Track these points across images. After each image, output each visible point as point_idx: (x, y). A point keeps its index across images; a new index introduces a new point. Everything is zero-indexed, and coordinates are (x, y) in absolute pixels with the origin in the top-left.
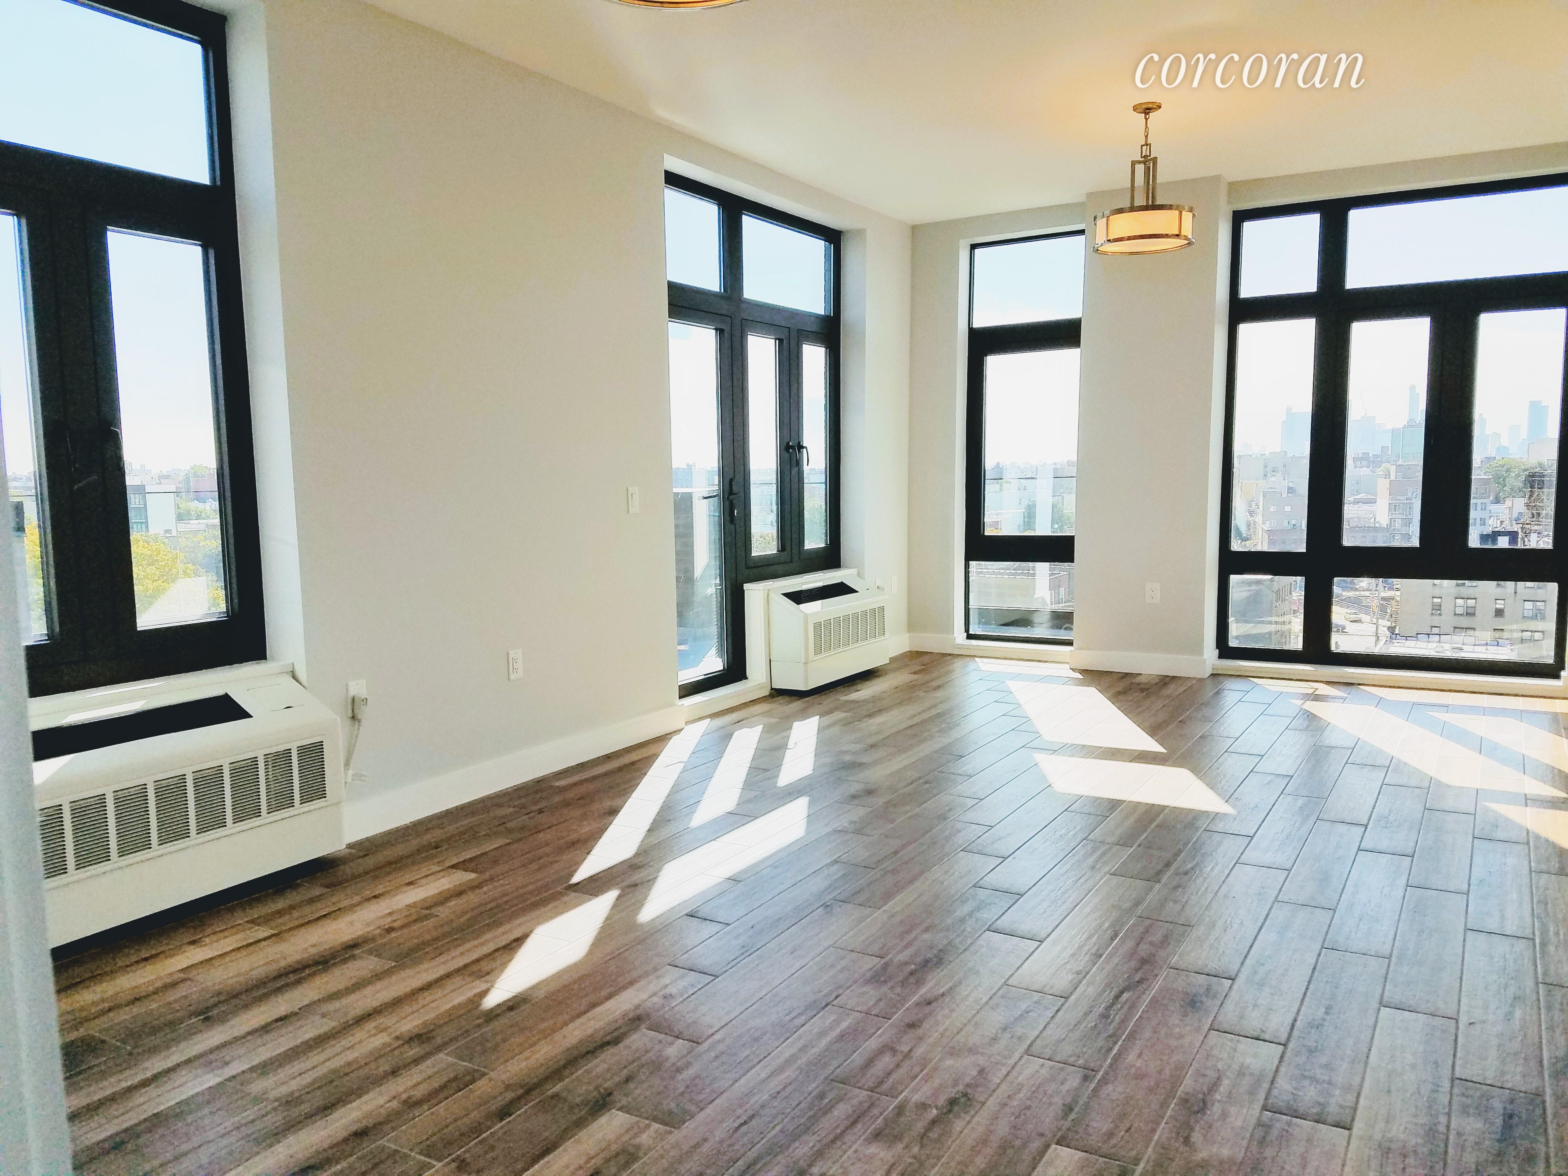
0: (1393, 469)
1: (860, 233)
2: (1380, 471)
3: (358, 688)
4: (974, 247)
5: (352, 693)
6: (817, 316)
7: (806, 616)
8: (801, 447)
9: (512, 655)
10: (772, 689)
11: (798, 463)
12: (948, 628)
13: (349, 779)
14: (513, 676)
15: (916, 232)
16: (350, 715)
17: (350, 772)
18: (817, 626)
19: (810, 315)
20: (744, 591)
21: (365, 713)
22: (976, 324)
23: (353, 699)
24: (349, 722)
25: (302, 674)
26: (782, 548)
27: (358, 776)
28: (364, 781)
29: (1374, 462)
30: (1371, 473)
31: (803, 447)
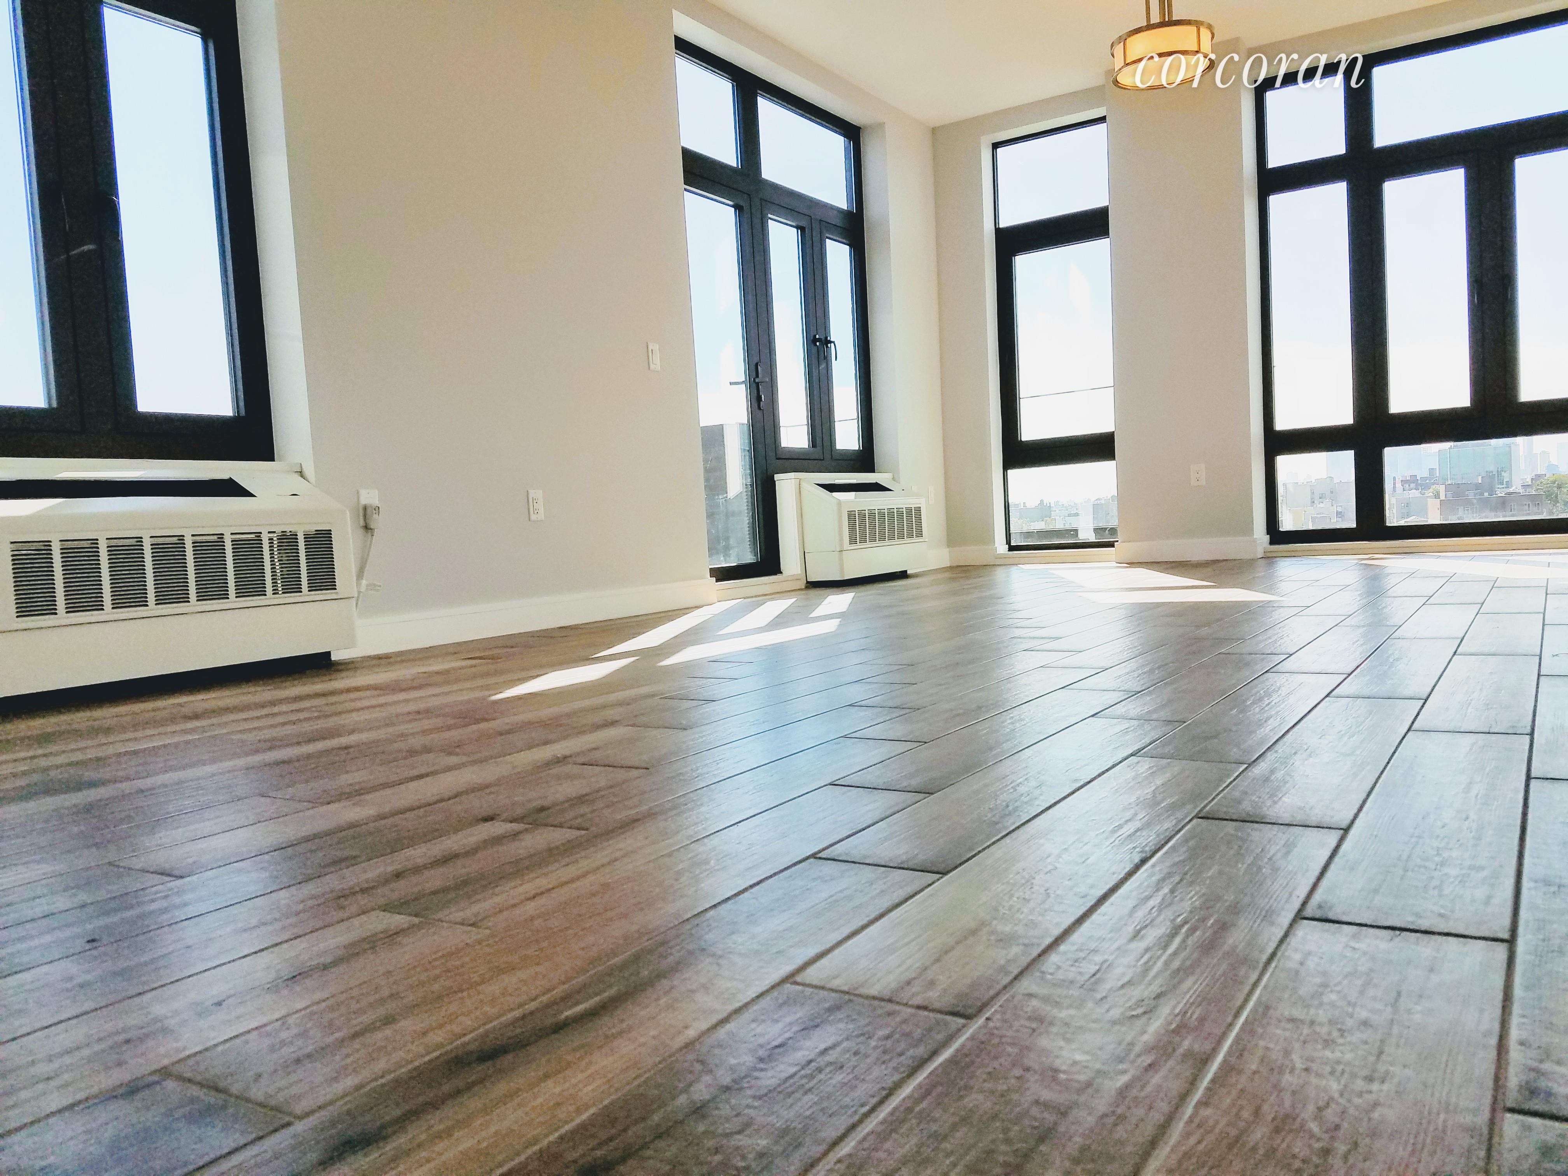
0: (1442, 489)
1: (881, 126)
2: (1429, 493)
3: (370, 497)
4: (996, 146)
5: (364, 501)
6: (840, 211)
7: (839, 503)
8: (827, 342)
9: (532, 494)
10: (808, 582)
11: (827, 359)
12: (990, 540)
13: (363, 589)
14: (533, 517)
15: (937, 133)
16: (362, 523)
17: (364, 582)
18: (851, 515)
19: (832, 208)
20: (774, 482)
21: (378, 522)
22: (1003, 224)
23: (365, 508)
24: (361, 532)
25: (309, 471)
26: (814, 443)
27: (371, 586)
28: (377, 591)
29: (1421, 485)
30: (1419, 495)
31: (830, 342)
